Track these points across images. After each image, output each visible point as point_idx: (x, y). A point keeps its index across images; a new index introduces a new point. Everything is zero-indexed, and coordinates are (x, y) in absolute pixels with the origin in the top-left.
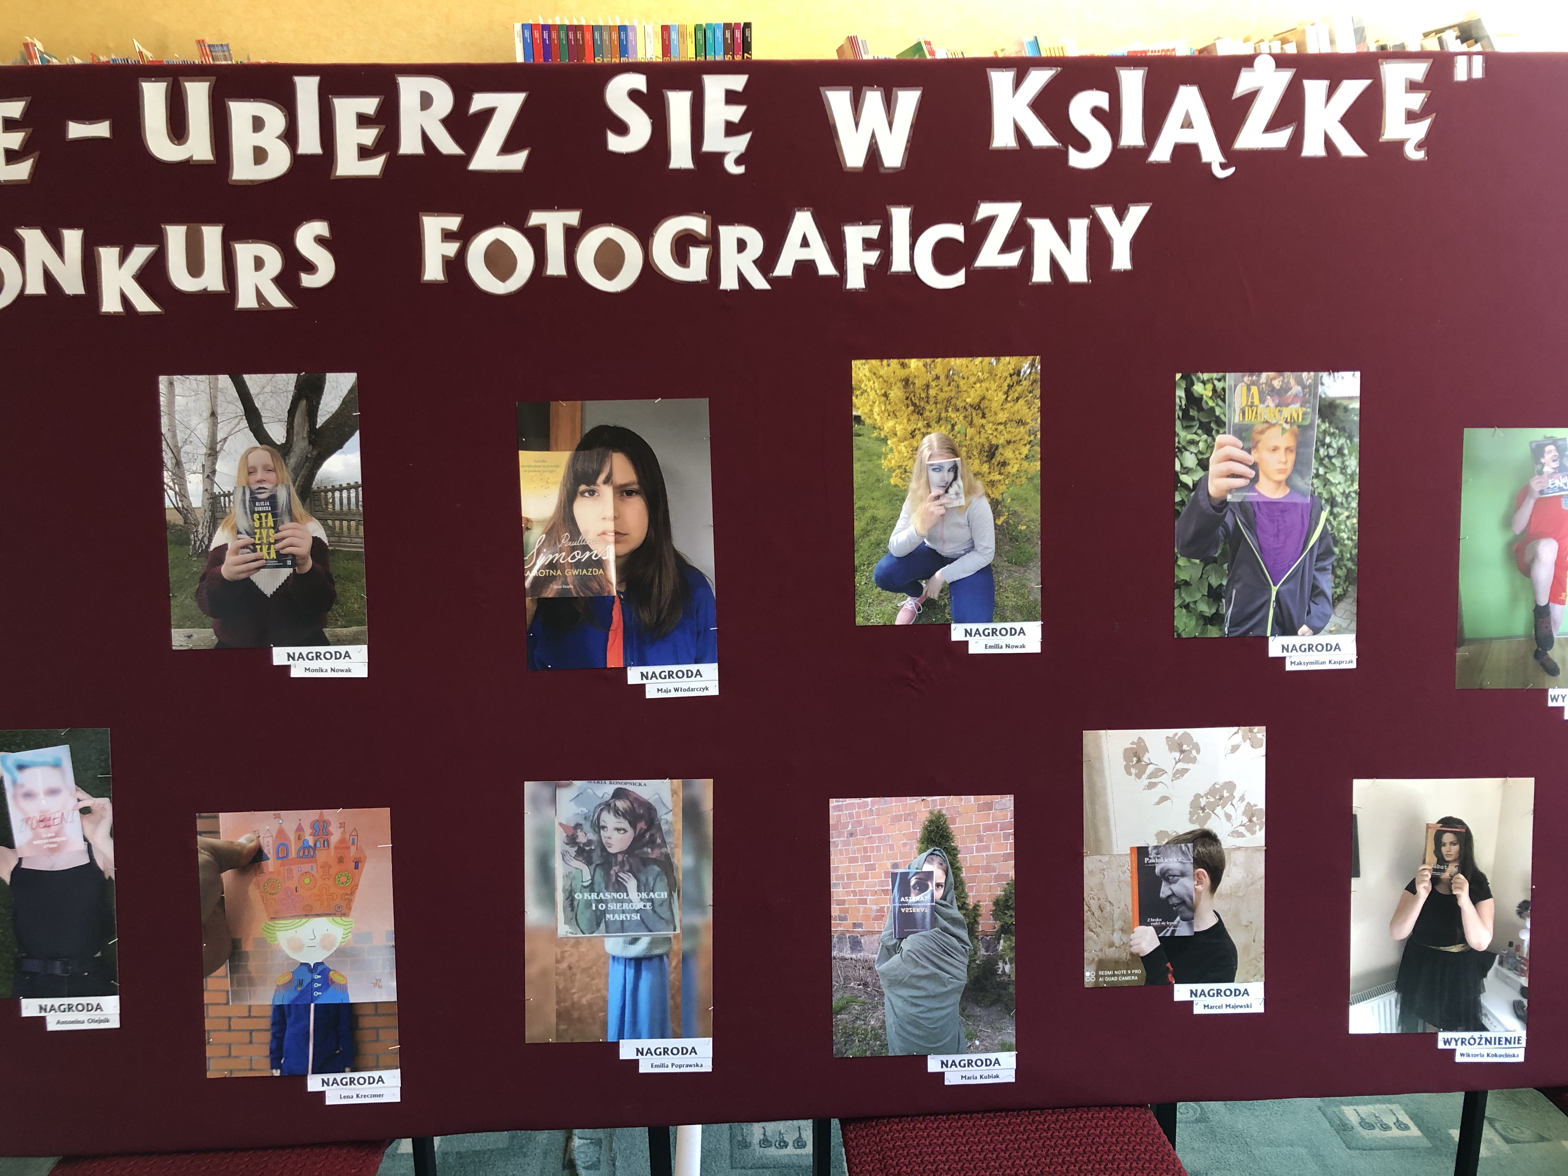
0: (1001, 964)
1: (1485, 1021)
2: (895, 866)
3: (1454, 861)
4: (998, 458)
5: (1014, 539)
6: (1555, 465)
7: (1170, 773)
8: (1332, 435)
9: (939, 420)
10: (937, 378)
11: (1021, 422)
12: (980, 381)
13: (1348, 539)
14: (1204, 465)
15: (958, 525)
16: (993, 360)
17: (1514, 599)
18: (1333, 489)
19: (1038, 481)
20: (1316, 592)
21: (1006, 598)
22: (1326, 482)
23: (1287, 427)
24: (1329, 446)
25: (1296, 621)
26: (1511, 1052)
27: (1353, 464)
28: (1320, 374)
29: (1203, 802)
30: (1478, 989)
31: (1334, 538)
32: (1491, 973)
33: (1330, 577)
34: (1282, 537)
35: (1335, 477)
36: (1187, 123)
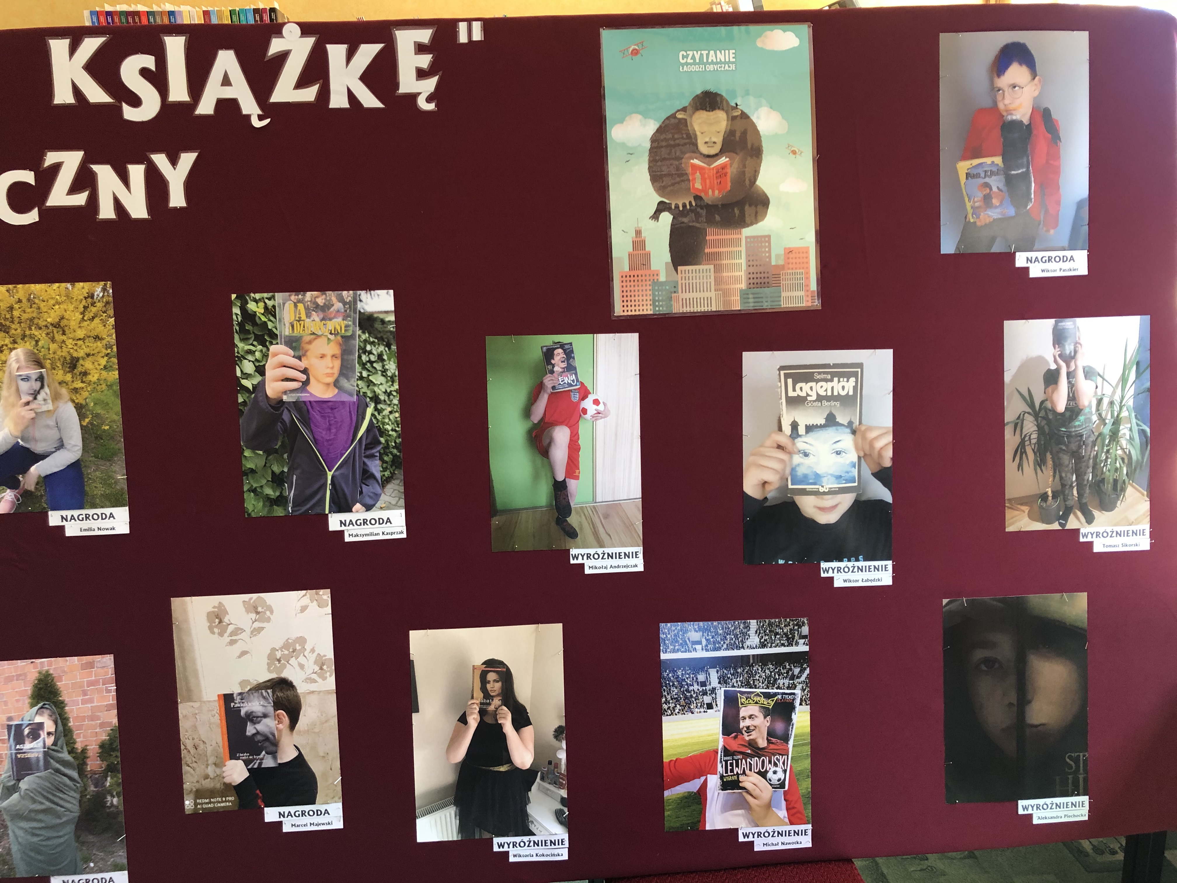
0: (109, 798)
1: (532, 828)
2: (10, 719)
3: (498, 695)
4: (79, 369)
5: (98, 437)
6: (564, 365)
7: (248, 631)
8: (372, 343)
9: (24, 337)
10: (20, 301)
11: (97, 338)
12: (58, 303)
13: (392, 430)
14: (261, 370)
15: (48, 427)
16: (69, 285)
17: (536, 477)
18: (376, 389)
19: (117, 388)
20: (367, 475)
21: (95, 488)
22: (370, 383)
23: (332, 337)
24: (370, 353)
25: (350, 501)
26: (556, 852)
27: (392, 367)
28: (359, 292)
29: (279, 655)
30: (526, 801)
31: (379, 429)
32: (534, 788)
33: (378, 462)
34: (334, 431)
35: (378, 379)
36: (226, 82)
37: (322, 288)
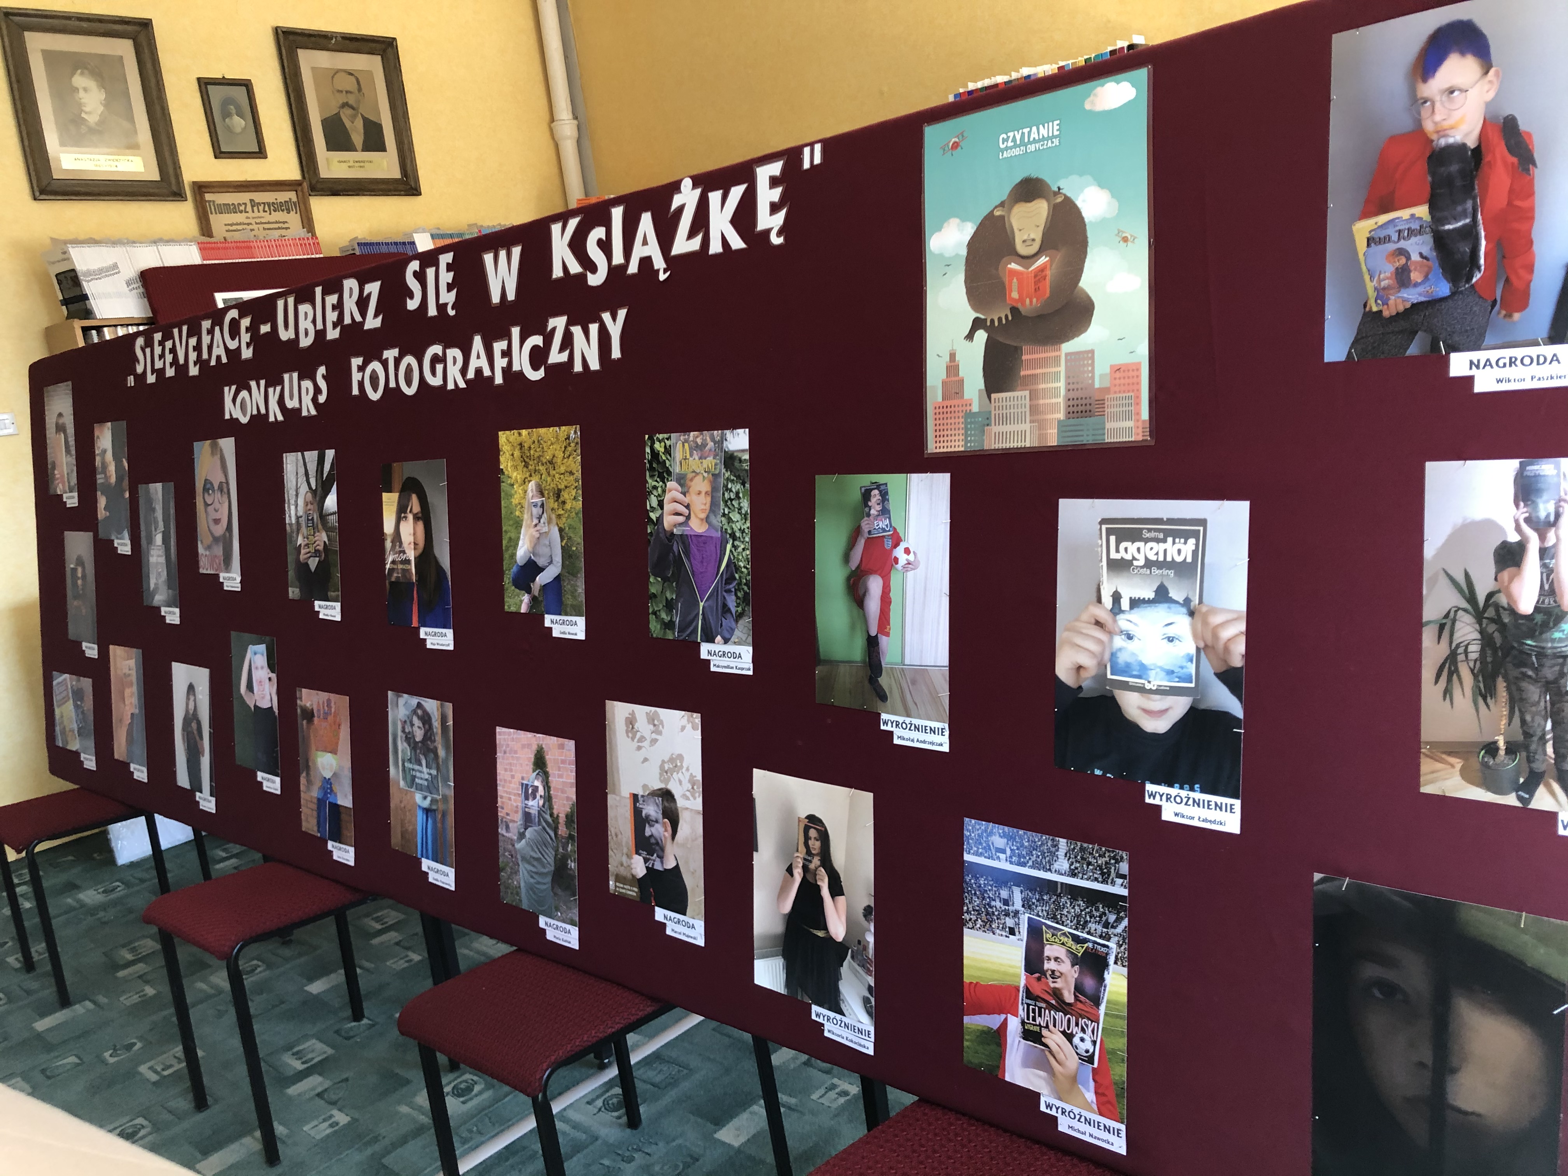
0: (570, 862)
1: (843, 1006)
3: (817, 855)
4: (562, 499)
5: (570, 556)
6: (879, 508)
7: (649, 740)
8: (732, 481)
9: (535, 471)
10: (534, 442)
11: (571, 473)
12: (552, 444)
13: (745, 567)
14: (661, 504)
15: (545, 545)
16: (557, 429)
17: (853, 627)
18: (734, 526)
19: (581, 515)
20: (726, 609)
21: (568, 600)
22: (730, 520)
23: (706, 475)
24: (731, 491)
25: (714, 634)
26: (863, 1042)
27: (746, 505)
28: (725, 431)
29: (666, 767)
30: (838, 976)
31: (735, 566)
33: (734, 597)
34: (705, 564)
35: (735, 516)
36: (645, 242)
37: (700, 429)
